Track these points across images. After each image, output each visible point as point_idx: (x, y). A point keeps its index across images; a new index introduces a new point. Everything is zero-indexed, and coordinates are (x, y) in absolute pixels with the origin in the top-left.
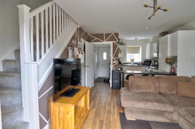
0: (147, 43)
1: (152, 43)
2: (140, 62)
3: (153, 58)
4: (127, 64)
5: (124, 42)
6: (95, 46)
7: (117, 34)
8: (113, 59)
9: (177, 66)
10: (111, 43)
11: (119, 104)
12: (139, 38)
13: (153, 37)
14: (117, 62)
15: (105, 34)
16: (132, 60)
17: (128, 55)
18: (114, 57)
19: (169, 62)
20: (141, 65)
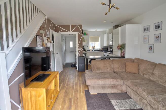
0: (104, 34)
1: (108, 34)
2: (100, 49)
3: (109, 45)
4: (90, 50)
5: (87, 33)
6: (62, 35)
7: (81, 26)
8: (78, 47)
9: (126, 51)
10: (76, 33)
11: (84, 83)
12: (98, 30)
13: (109, 29)
14: (82, 50)
15: (71, 25)
16: (94, 47)
17: (90, 43)
18: (79, 45)
19: (120, 48)
20: (100, 51)
